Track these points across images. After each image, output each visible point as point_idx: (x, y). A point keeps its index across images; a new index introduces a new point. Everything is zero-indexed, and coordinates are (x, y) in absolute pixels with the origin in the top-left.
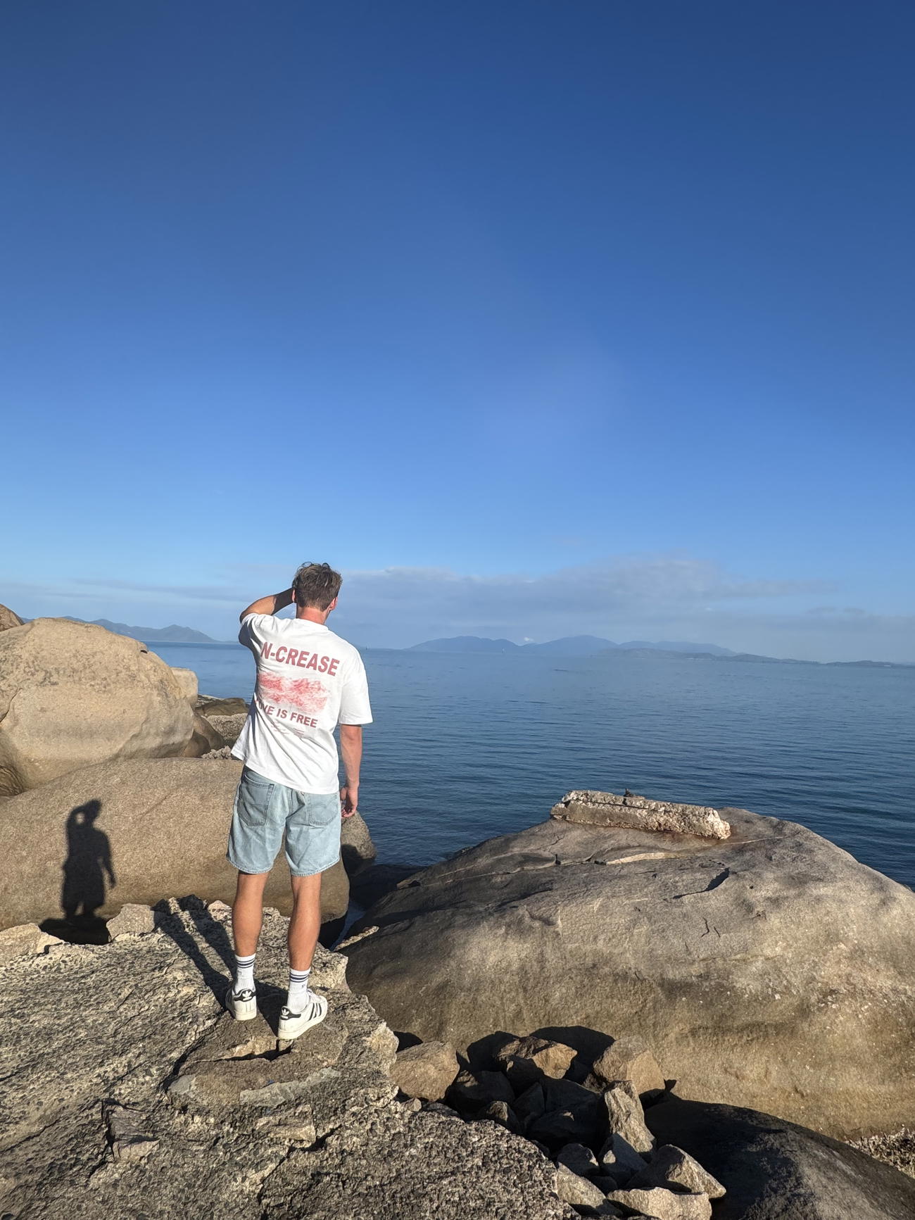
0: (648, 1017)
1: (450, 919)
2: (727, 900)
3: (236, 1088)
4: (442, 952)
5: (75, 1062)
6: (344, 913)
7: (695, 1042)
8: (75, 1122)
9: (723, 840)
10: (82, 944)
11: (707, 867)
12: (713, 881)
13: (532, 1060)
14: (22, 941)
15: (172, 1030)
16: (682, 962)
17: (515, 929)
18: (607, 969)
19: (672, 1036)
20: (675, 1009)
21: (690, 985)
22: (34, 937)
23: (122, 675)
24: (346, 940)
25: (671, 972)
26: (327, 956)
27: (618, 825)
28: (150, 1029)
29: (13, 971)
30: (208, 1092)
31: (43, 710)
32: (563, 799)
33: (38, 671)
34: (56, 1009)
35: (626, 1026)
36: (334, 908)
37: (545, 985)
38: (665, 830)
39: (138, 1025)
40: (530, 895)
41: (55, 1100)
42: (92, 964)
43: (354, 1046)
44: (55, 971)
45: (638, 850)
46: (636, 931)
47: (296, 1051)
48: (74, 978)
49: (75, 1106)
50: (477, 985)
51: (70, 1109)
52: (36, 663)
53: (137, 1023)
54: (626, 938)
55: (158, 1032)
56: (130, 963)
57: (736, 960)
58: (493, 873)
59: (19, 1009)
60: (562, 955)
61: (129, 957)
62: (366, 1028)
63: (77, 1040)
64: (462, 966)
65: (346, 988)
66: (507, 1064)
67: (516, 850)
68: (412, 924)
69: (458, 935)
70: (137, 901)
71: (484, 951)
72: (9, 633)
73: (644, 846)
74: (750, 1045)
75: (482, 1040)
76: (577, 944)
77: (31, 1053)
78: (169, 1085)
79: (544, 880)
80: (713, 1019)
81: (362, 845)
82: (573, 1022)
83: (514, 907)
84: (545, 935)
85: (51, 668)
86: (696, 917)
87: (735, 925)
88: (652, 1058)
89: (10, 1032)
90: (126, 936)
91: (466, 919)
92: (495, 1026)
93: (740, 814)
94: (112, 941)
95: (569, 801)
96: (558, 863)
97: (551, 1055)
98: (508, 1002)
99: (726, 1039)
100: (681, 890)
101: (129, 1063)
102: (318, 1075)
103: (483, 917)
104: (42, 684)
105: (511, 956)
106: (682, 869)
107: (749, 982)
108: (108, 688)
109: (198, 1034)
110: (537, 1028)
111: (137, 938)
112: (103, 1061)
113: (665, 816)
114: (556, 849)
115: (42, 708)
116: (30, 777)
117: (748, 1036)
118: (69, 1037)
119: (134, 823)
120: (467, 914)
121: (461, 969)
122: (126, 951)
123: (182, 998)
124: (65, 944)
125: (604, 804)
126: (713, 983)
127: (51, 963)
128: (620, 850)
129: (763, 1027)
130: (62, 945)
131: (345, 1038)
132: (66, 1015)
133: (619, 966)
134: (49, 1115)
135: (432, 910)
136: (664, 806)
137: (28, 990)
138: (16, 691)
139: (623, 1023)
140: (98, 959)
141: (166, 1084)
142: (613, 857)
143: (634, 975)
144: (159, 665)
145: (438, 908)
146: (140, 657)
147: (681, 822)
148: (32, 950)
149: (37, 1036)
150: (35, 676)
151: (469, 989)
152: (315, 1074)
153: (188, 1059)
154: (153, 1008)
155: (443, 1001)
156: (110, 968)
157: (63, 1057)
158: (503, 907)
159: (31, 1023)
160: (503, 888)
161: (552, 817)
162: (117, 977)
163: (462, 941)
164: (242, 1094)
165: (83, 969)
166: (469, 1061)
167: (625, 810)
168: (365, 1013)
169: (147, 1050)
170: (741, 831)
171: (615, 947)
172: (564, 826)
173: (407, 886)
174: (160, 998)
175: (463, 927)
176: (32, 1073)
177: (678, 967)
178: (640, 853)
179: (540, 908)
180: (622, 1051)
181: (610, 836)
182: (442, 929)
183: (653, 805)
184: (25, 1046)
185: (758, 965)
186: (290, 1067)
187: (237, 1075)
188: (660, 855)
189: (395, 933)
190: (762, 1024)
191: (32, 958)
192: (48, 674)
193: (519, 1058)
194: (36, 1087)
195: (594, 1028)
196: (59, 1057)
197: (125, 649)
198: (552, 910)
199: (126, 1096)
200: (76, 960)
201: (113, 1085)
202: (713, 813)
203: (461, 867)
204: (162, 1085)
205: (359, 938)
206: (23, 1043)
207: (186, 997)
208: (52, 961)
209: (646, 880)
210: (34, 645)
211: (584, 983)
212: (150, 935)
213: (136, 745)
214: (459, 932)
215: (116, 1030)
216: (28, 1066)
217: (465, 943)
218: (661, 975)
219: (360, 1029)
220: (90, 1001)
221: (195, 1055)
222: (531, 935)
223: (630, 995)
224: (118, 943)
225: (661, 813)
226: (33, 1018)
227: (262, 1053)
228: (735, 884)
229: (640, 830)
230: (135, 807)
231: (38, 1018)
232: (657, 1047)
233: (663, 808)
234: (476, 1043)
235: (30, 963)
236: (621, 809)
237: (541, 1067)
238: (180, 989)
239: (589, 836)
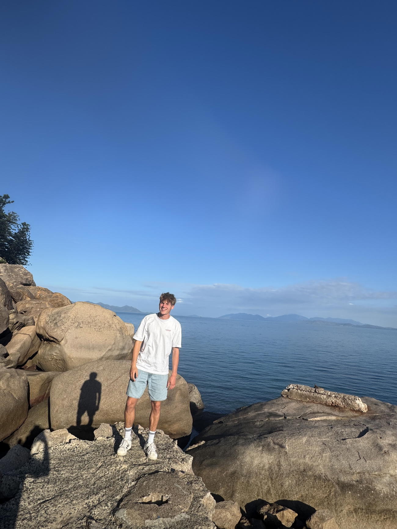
0: (332, 500)
1: (236, 441)
2: (368, 443)
3: (144, 518)
4: (232, 456)
5: (77, 496)
6: (190, 433)
7: (357, 515)
8: (75, 525)
9: (364, 413)
10: (84, 440)
11: (357, 426)
12: (361, 433)
13: (276, 516)
14: (61, 436)
15: (118, 485)
16: (348, 473)
17: (266, 448)
18: (310, 473)
19: (345, 511)
20: (345, 497)
21: (352, 485)
22: (66, 435)
23: (106, 325)
24: (191, 446)
25: (342, 477)
26: (184, 455)
27: (313, 402)
28: (109, 483)
29: (56, 449)
30: (132, 518)
31: (76, 338)
32: (287, 388)
33: (76, 322)
34: (71, 469)
35: (321, 503)
36: (186, 430)
37: (281, 478)
38: (335, 405)
39: (104, 481)
40: (273, 432)
41: (68, 513)
42: (87, 450)
43: (196, 503)
44: (72, 451)
45: (323, 414)
46: (324, 455)
47: (170, 502)
48: (80, 455)
49: (76, 517)
50: (249, 475)
51: (73, 519)
52: (75, 319)
53: (103, 480)
54: (319, 458)
55: (111, 485)
56: (102, 451)
57: (375, 475)
58: (256, 420)
59: (57, 467)
60: (289, 464)
61: (102, 448)
62: (202, 494)
63: (79, 485)
64: (242, 464)
65: (192, 472)
66: (264, 516)
67: (266, 410)
68: (220, 441)
69: (240, 449)
70: (106, 422)
71: (252, 458)
72: (67, 307)
73: (326, 413)
74: (386, 521)
75: (252, 502)
76: (296, 459)
77: (60, 489)
78: (115, 513)
79: (279, 425)
80: (365, 504)
81: (198, 402)
82: (295, 498)
83: (266, 437)
84: (280, 452)
85: (80, 321)
86: (353, 450)
87: (374, 456)
88: (335, 522)
89: (53, 478)
90: (101, 438)
91: (244, 441)
92: (258, 496)
93: (372, 400)
94: (95, 440)
95: (290, 389)
96: (285, 418)
97: (285, 514)
98: (264, 484)
99: (373, 516)
100: (345, 436)
101: (99, 499)
102: (180, 516)
103: (251, 441)
104: (77, 327)
105: (265, 461)
106: (344, 425)
107: (383, 487)
108: (101, 330)
109: (128, 488)
110: (278, 499)
111: (105, 439)
112: (88, 496)
113: (335, 399)
114: (284, 411)
115: (76, 337)
116: (70, 364)
117: (384, 516)
118: (76, 483)
119: (107, 386)
120: (244, 439)
121: (242, 465)
122: (101, 445)
123: (122, 470)
124: (77, 439)
125: (306, 391)
126: (364, 486)
127: (71, 447)
128: (314, 414)
129: (392, 512)
130: (76, 440)
131: (192, 498)
132: (76, 472)
133: (316, 472)
134: (65, 521)
135: (229, 435)
136: (334, 394)
137: (61, 459)
138: (67, 330)
139: (320, 502)
140: (89, 447)
141: (114, 511)
142: (311, 417)
143: (324, 478)
144: (120, 321)
145: (231, 435)
146: (113, 318)
147: (343, 402)
148: (64, 440)
149: (63, 481)
150: (75, 324)
151: (246, 476)
152: (178, 515)
153: (124, 500)
154: (110, 473)
155: (234, 480)
156: (94, 452)
157: (72, 493)
158: (261, 437)
159: (61, 474)
160: (260, 428)
161: (282, 395)
162: (97, 457)
163: (242, 452)
164: (146, 521)
165: (84, 451)
166: (246, 512)
167: (316, 395)
168: (201, 486)
169: (107, 494)
170: (373, 409)
171: (314, 462)
172: (288, 400)
173: (218, 423)
174: (113, 469)
175: (243, 445)
176: (60, 499)
177: (346, 475)
178: (324, 416)
179: (278, 439)
180: (320, 517)
181: (309, 407)
182: (233, 445)
183: (329, 393)
184: (58, 485)
185: (386, 479)
186: (167, 510)
187: (144, 511)
188: (334, 418)
189: (212, 445)
190: (391, 510)
191: (64, 444)
192: (79, 324)
193: (270, 514)
194: (61, 506)
195: (305, 502)
196: (71, 492)
197: (108, 314)
198: (284, 440)
199: (97, 516)
200: (81, 447)
201: (92, 509)
202: (359, 399)
203: (241, 416)
204: (112, 512)
205: (196, 446)
206: (57, 484)
207: (124, 469)
208: (72, 446)
209: (327, 430)
210: (75, 312)
211: (300, 479)
212: (110, 438)
213: (110, 353)
214: (241, 447)
215: (95, 482)
216: (59, 495)
217: (243, 453)
218: (338, 479)
219: (199, 494)
220: (85, 467)
221: (126, 499)
222: (274, 452)
223: (323, 487)
224: (98, 441)
225: (333, 398)
226: (62, 472)
227: (155, 501)
228: (372, 435)
229: (323, 405)
230: (108, 380)
231: (64, 473)
232: (337, 516)
233: (334, 395)
234: (250, 503)
235: (63, 446)
236: (314, 394)
237: (280, 520)
238: (122, 465)
239: (300, 406)
